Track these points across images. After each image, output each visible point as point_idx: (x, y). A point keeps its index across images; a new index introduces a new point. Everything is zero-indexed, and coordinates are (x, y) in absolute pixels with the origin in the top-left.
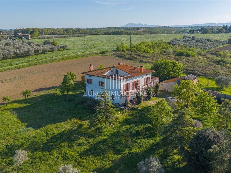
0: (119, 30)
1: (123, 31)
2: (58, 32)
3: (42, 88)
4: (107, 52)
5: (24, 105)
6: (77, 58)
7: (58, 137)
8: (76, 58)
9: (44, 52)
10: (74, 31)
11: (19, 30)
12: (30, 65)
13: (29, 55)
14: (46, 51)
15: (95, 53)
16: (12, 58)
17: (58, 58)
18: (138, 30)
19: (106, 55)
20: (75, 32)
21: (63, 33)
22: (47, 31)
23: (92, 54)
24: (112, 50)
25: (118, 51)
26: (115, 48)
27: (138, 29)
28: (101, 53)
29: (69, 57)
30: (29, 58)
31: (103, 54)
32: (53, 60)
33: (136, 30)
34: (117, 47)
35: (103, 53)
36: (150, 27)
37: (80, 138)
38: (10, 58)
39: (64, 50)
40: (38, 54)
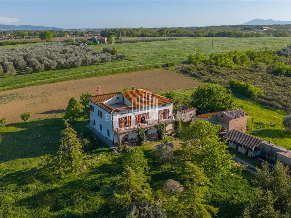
0: (226, 31)
1: (231, 32)
2: (148, 34)
3: (54, 110)
4: (172, 65)
5: (20, 129)
6: (128, 71)
7: (13, 175)
8: (126, 71)
9: (94, 63)
10: (168, 32)
11: (106, 31)
12: (66, 79)
13: (74, 67)
14: (96, 61)
15: (155, 66)
16: (55, 70)
17: (103, 72)
18: (262, 29)
19: (168, 70)
20: (170, 33)
21: (155, 34)
22: (136, 32)
23: (150, 67)
24: (181, 62)
25: (189, 64)
26: (186, 59)
27: (260, 28)
28: (163, 66)
29: (119, 70)
30: (73, 70)
31: (166, 68)
32: (96, 74)
33: (258, 30)
34: (190, 58)
35: (167, 65)
36: (282, 25)
37: (34, 181)
38: (53, 70)
39: (122, 61)
40: (86, 66)
